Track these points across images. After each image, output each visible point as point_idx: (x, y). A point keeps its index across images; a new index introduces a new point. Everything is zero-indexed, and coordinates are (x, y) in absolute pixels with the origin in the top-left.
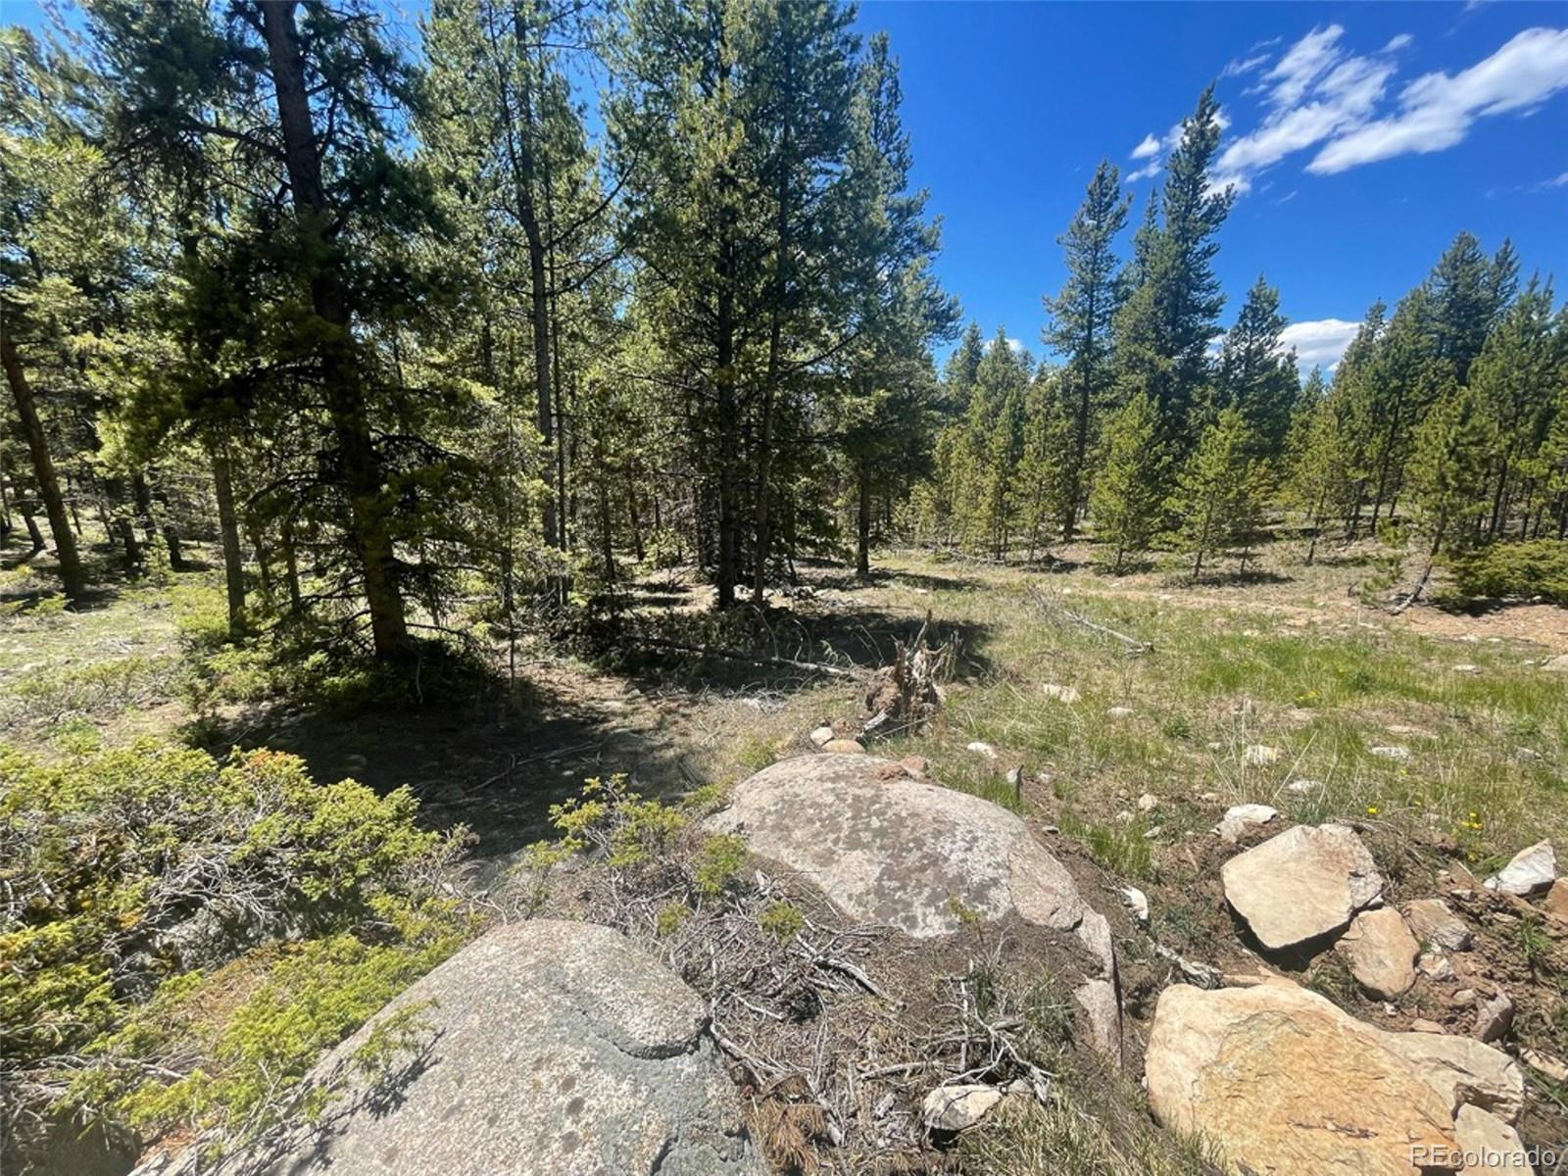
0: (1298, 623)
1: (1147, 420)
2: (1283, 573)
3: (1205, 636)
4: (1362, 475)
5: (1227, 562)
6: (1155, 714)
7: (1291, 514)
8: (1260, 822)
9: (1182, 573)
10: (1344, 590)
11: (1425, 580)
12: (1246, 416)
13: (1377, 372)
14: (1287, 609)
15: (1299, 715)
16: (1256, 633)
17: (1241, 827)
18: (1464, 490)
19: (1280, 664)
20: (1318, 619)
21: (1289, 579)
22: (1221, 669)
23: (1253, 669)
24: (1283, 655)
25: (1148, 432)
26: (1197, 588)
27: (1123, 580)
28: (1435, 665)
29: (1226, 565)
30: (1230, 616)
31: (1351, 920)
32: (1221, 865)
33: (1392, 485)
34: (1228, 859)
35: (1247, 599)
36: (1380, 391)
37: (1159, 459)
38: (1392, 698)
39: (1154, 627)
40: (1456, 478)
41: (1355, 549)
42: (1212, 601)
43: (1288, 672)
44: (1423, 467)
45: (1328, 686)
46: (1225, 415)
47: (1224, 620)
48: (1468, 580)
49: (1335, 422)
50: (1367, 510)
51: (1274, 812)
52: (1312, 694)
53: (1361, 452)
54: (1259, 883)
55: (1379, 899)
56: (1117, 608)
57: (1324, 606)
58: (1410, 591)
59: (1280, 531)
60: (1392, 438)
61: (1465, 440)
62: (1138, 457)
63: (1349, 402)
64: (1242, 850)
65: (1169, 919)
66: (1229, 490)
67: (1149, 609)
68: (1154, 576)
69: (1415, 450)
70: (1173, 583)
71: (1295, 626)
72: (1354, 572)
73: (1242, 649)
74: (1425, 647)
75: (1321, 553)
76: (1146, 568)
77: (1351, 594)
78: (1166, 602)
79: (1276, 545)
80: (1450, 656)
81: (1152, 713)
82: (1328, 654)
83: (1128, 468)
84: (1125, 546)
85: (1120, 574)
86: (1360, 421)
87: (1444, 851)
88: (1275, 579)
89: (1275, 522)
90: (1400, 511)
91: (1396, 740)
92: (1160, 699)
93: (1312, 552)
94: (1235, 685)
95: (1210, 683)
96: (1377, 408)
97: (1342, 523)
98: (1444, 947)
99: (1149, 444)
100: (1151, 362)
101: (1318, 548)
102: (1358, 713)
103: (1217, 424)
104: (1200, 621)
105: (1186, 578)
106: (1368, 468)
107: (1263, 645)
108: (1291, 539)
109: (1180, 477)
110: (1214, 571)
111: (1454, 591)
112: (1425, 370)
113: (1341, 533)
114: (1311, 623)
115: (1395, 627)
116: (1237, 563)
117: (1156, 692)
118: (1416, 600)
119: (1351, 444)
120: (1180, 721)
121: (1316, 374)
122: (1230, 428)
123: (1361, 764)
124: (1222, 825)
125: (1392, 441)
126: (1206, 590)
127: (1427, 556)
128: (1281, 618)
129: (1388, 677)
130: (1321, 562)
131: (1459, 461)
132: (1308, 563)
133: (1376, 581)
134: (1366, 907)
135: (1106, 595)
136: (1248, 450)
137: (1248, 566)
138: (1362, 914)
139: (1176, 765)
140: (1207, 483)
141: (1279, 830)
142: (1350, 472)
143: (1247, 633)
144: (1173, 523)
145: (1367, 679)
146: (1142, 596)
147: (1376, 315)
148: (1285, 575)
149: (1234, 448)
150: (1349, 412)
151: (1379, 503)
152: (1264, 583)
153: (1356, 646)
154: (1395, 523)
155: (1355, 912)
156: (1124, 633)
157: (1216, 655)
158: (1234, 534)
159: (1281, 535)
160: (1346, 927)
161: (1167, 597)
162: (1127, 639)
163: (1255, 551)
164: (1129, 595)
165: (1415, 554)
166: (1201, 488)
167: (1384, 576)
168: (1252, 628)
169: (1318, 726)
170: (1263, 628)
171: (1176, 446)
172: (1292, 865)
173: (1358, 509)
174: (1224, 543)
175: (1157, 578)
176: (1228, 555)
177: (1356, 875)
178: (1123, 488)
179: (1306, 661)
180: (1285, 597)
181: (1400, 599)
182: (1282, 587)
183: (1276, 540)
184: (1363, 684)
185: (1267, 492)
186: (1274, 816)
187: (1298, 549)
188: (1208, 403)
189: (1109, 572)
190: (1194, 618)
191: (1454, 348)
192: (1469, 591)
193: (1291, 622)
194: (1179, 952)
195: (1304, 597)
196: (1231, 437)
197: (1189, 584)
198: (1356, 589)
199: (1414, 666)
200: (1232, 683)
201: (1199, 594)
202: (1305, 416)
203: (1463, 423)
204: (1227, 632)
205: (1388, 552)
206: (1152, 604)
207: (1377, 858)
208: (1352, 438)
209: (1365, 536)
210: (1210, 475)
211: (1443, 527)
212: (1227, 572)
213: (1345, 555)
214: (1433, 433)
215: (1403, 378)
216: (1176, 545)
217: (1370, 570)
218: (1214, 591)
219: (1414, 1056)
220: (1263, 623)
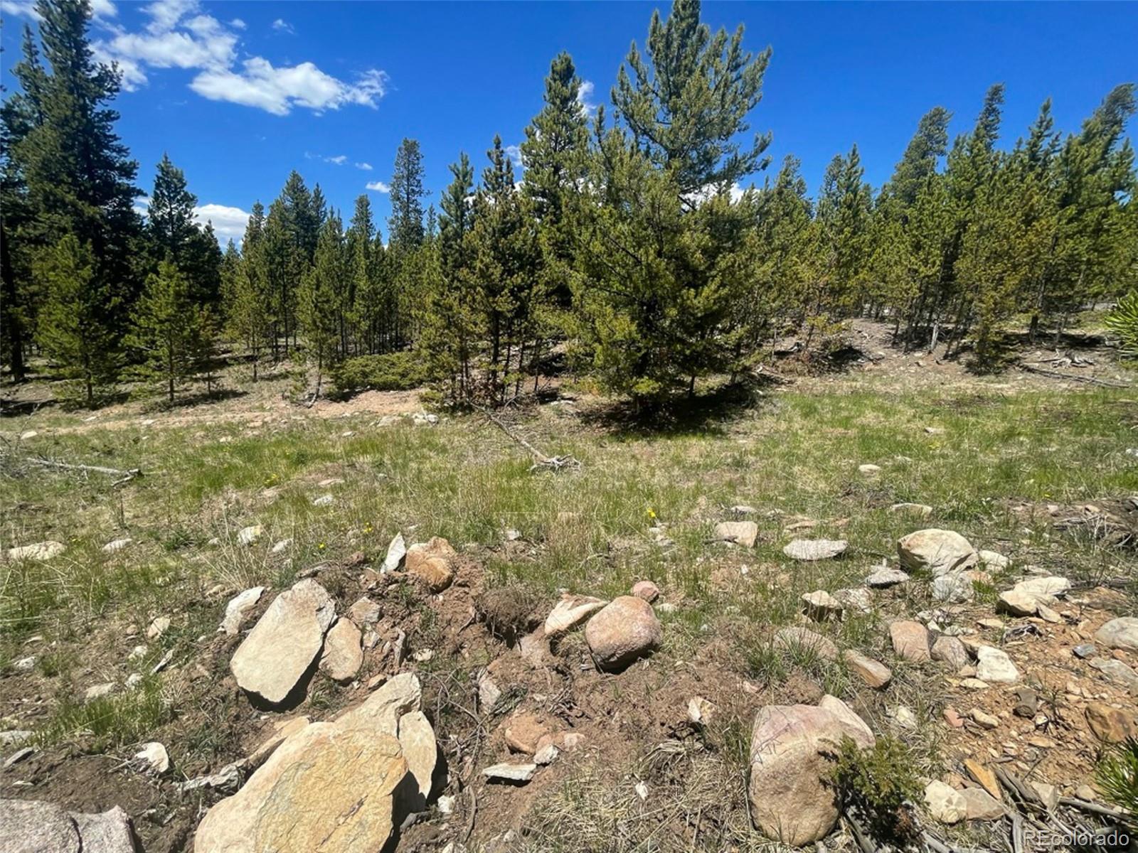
0: (257, 424)
1: (84, 262)
2: (240, 389)
3: (190, 451)
4: (274, 319)
5: (196, 385)
6: (154, 535)
7: (236, 346)
8: (253, 604)
9: (159, 399)
10: (279, 396)
11: (319, 384)
12: (181, 270)
13: (266, 250)
14: (247, 415)
15: (269, 493)
16: (230, 438)
17: (240, 615)
18: (326, 330)
19: (250, 459)
20: (268, 419)
21: (245, 393)
22: (206, 476)
23: (232, 468)
24: (250, 451)
25: (87, 272)
26: (176, 410)
27: (99, 413)
28: (334, 436)
29: (196, 388)
30: (207, 429)
31: (324, 642)
32: (229, 660)
33: (292, 327)
34: (234, 651)
35: (218, 413)
36: (271, 264)
37: (108, 299)
38: (318, 464)
39: (139, 452)
40: (321, 322)
41: (280, 368)
42: (190, 418)
43: (257, 464)
44: (305, 314)
45: (282, 465)
46: (163, 267)
47: (202, 433)
48: (339, 381)
49: (248, 281)
50: (282, 341)
51: (262, 588)
52: (274, 476)
53: (269, 303)
54: (261, 657)
55: (336, 617)
56: (96, 442)
57: (271, 409)
58: (314, 391)
59: (231, 358)
60: (285, 295)
61: (320, 300)
62: (83, 296)
63: (254, 268)
64: (245, 636)
65: (192, 747)
66: (182, 329)
67: (132, 436)
68: (133, 405)
69: (298, 303)
70: (152, 409)
71: (254, 428)
72: (283, 383)
73: (220, 455)
74: (327, 425)
75: (262, 373)
76: (122, 398)
77: (284, 398)
78: (149, 426)
79: (231, 369)
80: (340, 428)
81: (151, 534)
82: (279, 443)
83: (74, 306)
84: (92, 381)
85: (95, 408)
86: (264, 282)
87: (360, 563)
88: (235, 394)
89: (224, 352)
90: (299, 342)
91: (323, 491)
92: (157, 518)
93: (255, 373)
94: (221, 486)
95: (200, 489)
96: (271, 274)
97: (269, 351)
98: (372, 624)
99: (93, 284)
100: (74, 205)
101: (259, 369)
102: (303, 480)
103: (157, 273)
104: (183, 437)
105: (164, 403)
106: (275, 314)
107: (236, 447)
108: (239, 364)
109: (132, 316)
110: (187, 394)
111: (334, 388)
112: (292, 253)
113: (270, 358)
114: (265, 423)
115: (311, 416)
116: (204, 385)
117: (152, 512)
118: (318, 396)
119: (262, 297)
120: (180, 531)
121: (231, 244)
122: (171, 277)
123: (311, 516)
124: (225, 623)
125: (285, 297)
126: (184, 410)
127: (317, 369)
128: (243, 423)
129: (314, 452)
130: (262, 378)
131: (320, 312)
132: (255, 380)
133: (295, 388)
134: (331, 626)
135: (81, 430)
136: (193, 297)
137: (214, 387)
138: (329, 634)
139: (183, 575)
140: (161, 322)
141: (268, 603)
142: (266, 316)
143: (223, 440)
144: (138, 358)
145: (303, 455)
146: (123, 424)
147: (258, 210)
148: (241, 391)
149: (178, 295)
150: (255, 275)
151: (287, 337)
152: (228, 398)
153: (293, 434)
154: (298, 349)
155: (325, 635)
156: (109, 466)
157: (202, 465)
158: (196, 362)
159: (232, 362)
160: (322, 649)
161: (150, 422)
162: (111, 471)
163: (217, 375)
164: (109, 425)
165: (312, 368)
166: (157, 327)
167: (299, 384)
168: (226, 435)
169: (282, 497)
170: (234, 434)
171: (124, 289)
172: (281, 628)
173: (277, 341)
174: (190, 371)
175: (135, 407)
176: (197, 380)
177: (320, 610)
178: (74, 325)
179: (267, 452)
180: (246, 406)
181: (310, 399)
182: (241, 399)
183: (230, 365)
184: (301, 460)
185: (213, 330)
186: (262, 592)
187: (245, 370)
188: (145, 254)
189: (81, 407)
190: (177, 437)
191: (305, 243)
192: (341, 387)
193: (252, 425)
194: (207, 772)
195: (257, 404)
196: (173, 284)
197: (167, 407)
198: (286, 394)
199: (324, 439)
200: (217, 484)
201: (179, 415)
202: (229, 274)
203: (317, 289)
204: (207, 443)
205: (298, 369)
206: (136, 430)
207: (329, 590)
208: (261, 293)
209: (284, 359)
210: (163, 316)
211: (321, 351)
212: (198, 393)
213: (275, 372)
214: (304, 292)
215: (282, 257)
216: (147, 376)
217: (291, 381)
218: (190, 410)
219: (373, 713)
220: (231, 429)
